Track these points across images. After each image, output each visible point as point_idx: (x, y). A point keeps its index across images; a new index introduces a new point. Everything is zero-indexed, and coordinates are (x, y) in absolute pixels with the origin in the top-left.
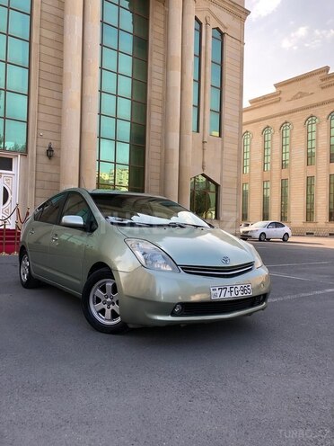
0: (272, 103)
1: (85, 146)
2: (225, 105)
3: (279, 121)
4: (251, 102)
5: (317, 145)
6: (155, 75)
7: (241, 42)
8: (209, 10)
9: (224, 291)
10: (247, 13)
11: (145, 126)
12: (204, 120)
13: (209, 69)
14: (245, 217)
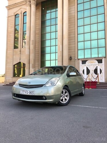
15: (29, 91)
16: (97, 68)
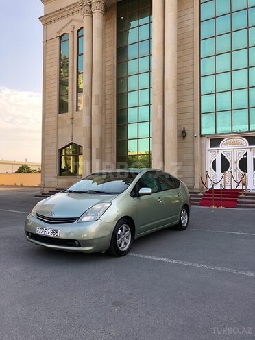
15: (50, 230)
16: (245, 156)
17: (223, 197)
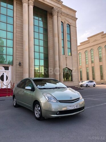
0: (87, 43)
1: (30, 62)
2: (72, 46)
3: (90, 49)
4: (80, 43)
5: (102, 55)
6: (50, 39)
7: (76, 27)
8: (65, 19)
9: (71, 107)
10: (77, 19)
11: (48, 54)
12: (66, 51)
13: (66, 36)
14: (81, 79)
15: (75, 105)
16: (3, 75)
17: (6, 92)
